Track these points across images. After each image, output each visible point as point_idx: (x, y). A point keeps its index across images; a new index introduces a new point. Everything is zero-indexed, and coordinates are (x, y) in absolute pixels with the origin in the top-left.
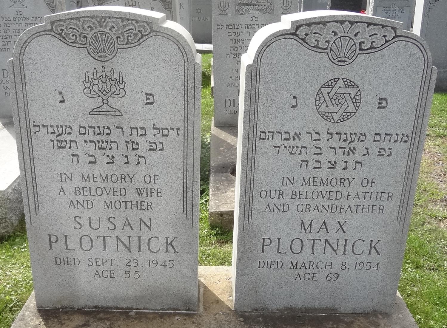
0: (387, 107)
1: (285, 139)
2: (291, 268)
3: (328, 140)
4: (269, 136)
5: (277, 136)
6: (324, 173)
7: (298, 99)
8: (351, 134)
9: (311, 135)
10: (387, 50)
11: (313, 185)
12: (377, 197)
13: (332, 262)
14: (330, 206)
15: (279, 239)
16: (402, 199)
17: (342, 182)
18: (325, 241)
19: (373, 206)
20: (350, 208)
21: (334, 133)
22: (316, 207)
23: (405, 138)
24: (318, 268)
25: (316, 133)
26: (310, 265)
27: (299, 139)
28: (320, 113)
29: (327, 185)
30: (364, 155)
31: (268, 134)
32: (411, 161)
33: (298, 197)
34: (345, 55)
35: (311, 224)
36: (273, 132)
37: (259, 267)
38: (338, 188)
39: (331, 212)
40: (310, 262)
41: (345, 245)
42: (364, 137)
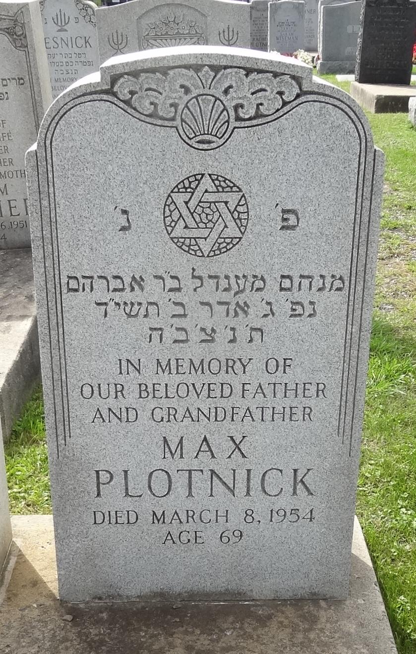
0: (298, 225)
1: (115, 290)
2: (153, 523)
3: (195, 290)
4: (84, 284)
5: (99, 284)
6: (195, 351)
7: (130, 214)
8: (237, 277)
9: (164, 281)
10: (286, 119)
11: (177, 373)
12: (296, 392)
13: (227, 511)
14: (213, 410)
15: (126, 472)
16: (343, 393)
17: (229, 365)
18: (210, 473)
19: (291, 408)
20: (250, 412)
21: (205, 275)
22: (187, 413)
23: (338, 284)
24: (202, 521)
25: (172, 277)
26: (188, 516)
27: (142, 289)
28: (176, 240)
29: (203, 372)
30: (265, 316)
31: (82, 281)
32: (352, 325)
33: (151, 395)
34: (210, 130)
35: (181, 442)
36: (92, 277)
37: (95, 523)
38: (223, 377)
39: (216, 420)
40: (187, 511)
41: (248, 479)
42: (262, 282)
